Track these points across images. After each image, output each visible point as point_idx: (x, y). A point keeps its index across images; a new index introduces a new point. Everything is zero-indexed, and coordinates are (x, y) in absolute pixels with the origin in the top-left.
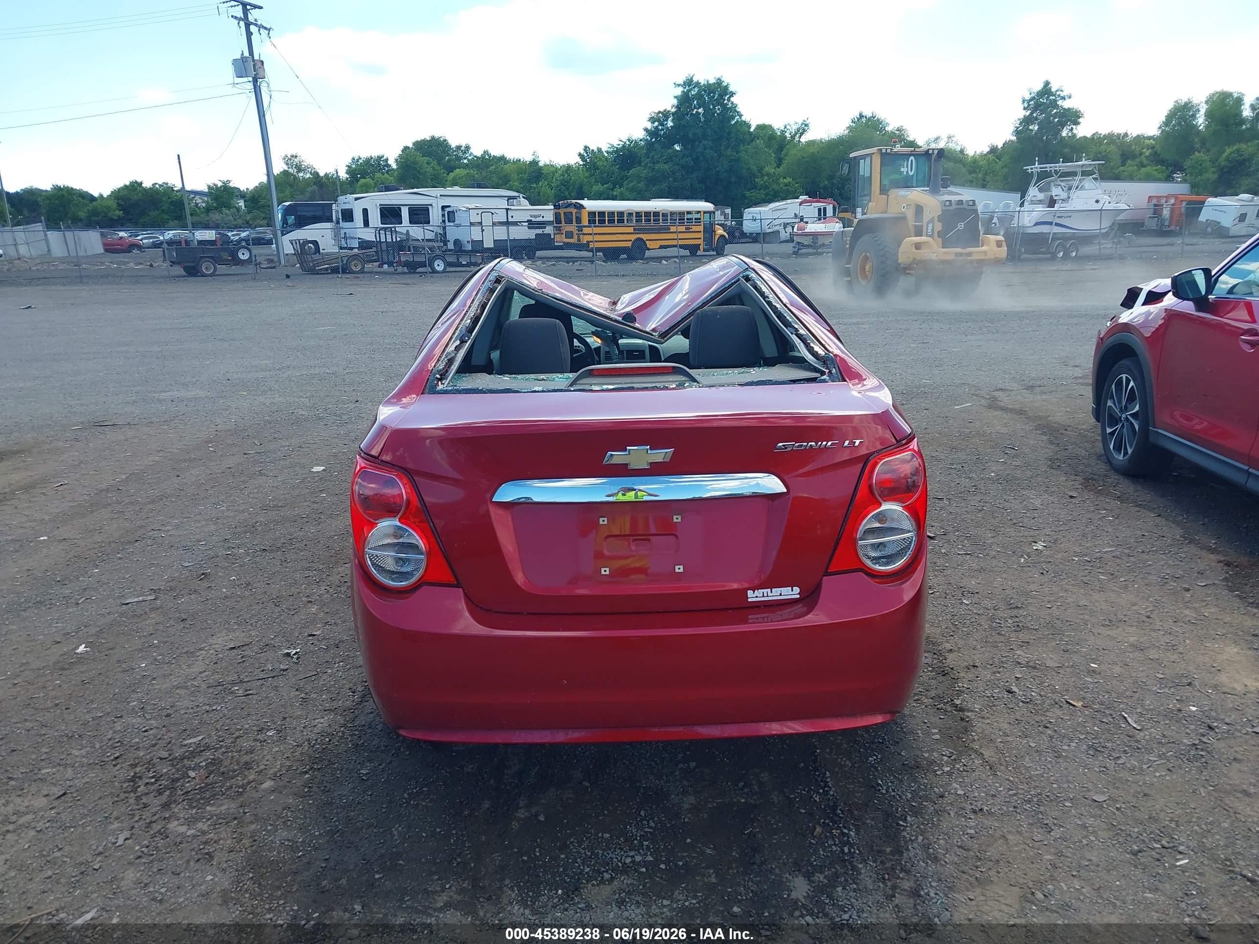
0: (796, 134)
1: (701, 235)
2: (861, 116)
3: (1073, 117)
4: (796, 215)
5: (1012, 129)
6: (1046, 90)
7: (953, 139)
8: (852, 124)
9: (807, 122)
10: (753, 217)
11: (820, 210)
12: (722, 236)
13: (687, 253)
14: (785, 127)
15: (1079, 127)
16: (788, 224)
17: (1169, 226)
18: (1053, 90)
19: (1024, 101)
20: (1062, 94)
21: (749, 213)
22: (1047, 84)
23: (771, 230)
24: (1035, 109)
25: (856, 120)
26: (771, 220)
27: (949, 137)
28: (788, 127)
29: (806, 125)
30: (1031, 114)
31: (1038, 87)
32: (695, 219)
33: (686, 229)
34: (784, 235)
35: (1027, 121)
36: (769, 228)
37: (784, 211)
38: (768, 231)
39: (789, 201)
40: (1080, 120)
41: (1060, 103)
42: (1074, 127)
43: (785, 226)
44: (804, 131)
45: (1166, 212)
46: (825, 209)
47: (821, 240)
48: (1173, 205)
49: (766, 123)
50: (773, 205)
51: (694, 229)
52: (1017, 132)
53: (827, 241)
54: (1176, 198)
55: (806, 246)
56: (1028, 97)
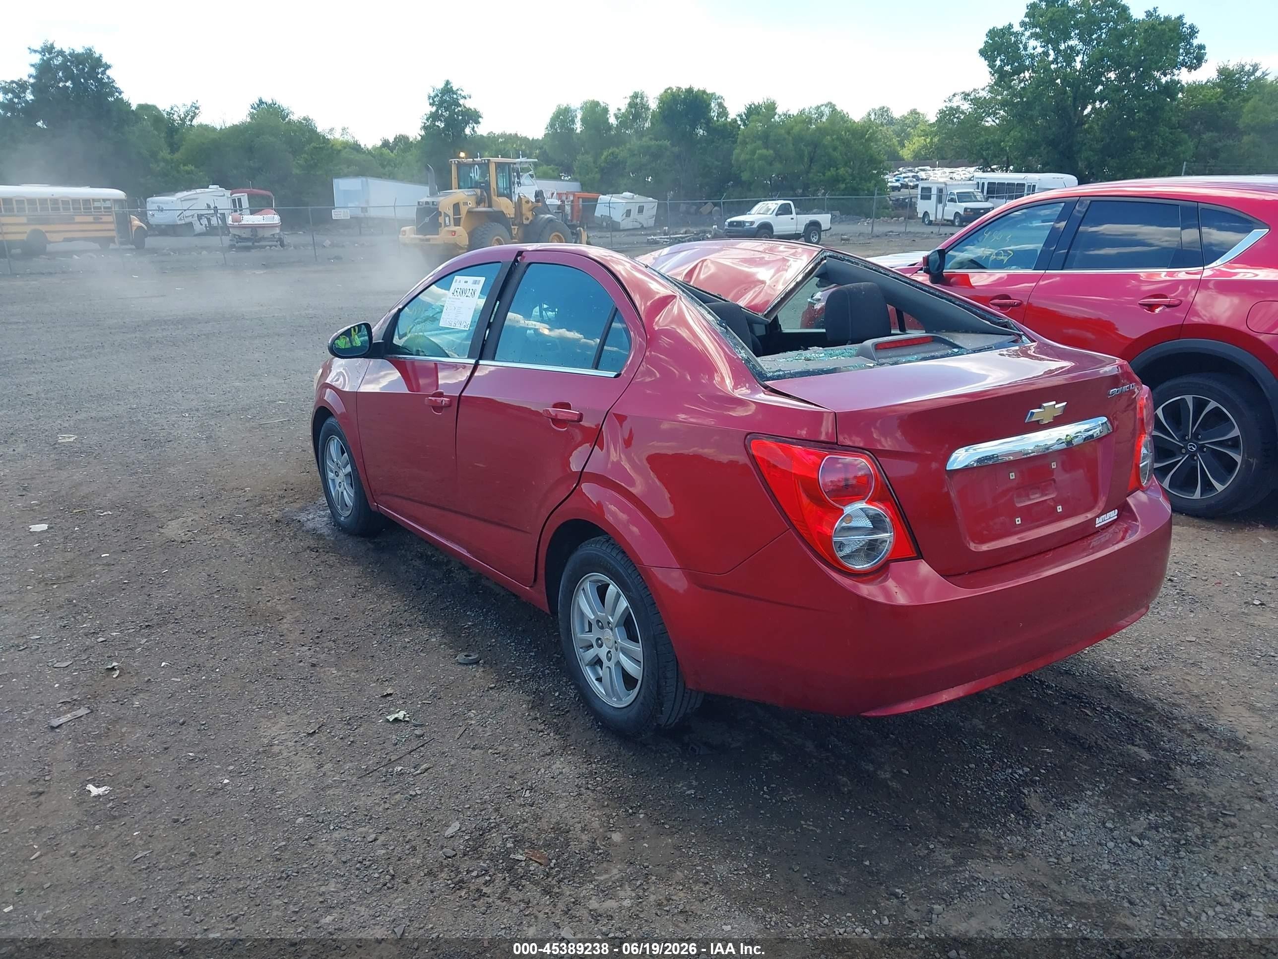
0: (186, 117)
1: (112, 227)
2: (261, 102)
3: (474, 117)
4: (209, 206)
5: (421, 125)
6: (447, 90)
7: (348, 130)
8: (252, 110)
9: (197, 105)
10: (159, 207)
11: (234, 201)
12: (140, 227)
13: (96, 246)
14: (172, 109)
15: (479, 126)
16: (202, 215)
17: (572, 221)
18: (454, 89)
19: (429, 97)
20: (463, 94)
21: (153, 203)
22: (448, 83)
23: (183, 222)
24: (440, 106)
25: (256, 106)
26: (180, 212)
27: (344, 129)
28: (175, 109)
29: (197, 108)
30: (437, 111)
31: (441, 85)
32: (105, 208)
33: (94, 219)
34: (198, 227)
35: (434, 117)
36: (180, 219)
37: (194, 201)
38: (179, 222)
39: (198, 191)
40: (480, 120)
41: (461, 102)
42: (475, 125)
43: (200, 217)
44: (195, 114)
45: (568, 208)
46: (240, 200)
47: (261, 233)
48: (572, 201)
49: (150, 103)
50: (180, 195)
51: (105, 219)
52: (425, 128)
53: (268, 233)
54: (574, 195)
55: (245, 239)
56: (432, 94)
